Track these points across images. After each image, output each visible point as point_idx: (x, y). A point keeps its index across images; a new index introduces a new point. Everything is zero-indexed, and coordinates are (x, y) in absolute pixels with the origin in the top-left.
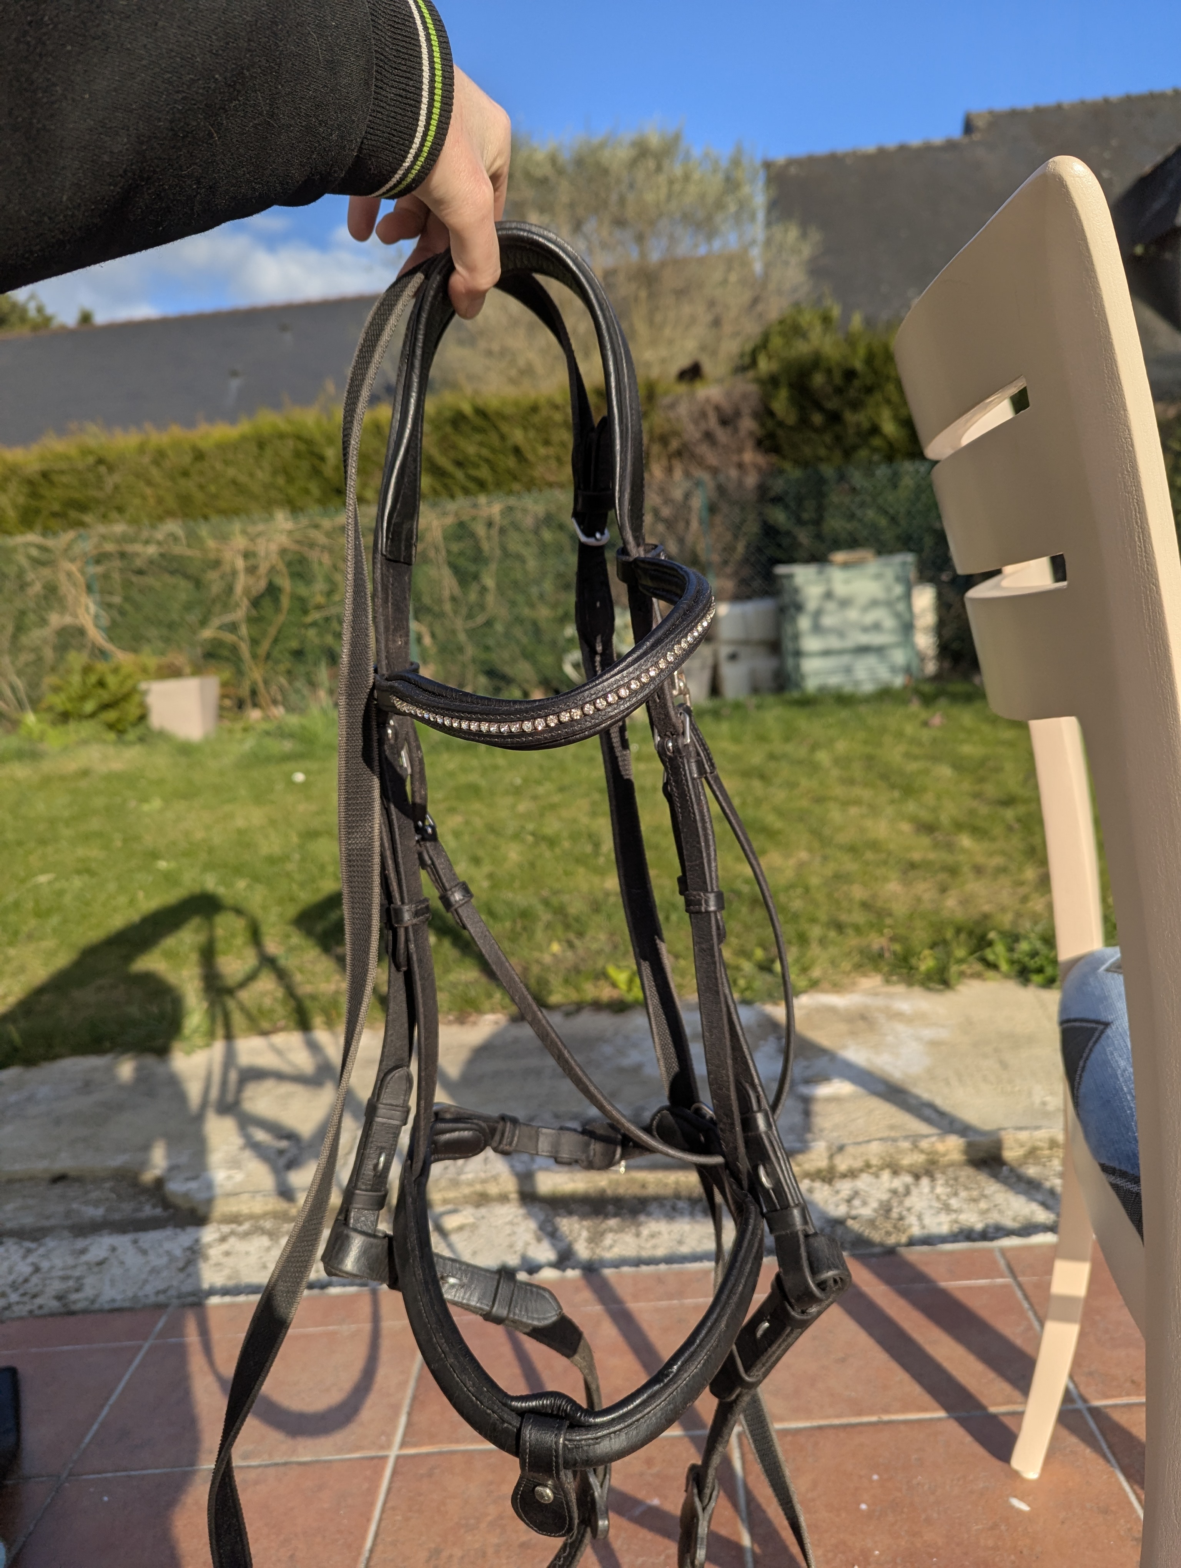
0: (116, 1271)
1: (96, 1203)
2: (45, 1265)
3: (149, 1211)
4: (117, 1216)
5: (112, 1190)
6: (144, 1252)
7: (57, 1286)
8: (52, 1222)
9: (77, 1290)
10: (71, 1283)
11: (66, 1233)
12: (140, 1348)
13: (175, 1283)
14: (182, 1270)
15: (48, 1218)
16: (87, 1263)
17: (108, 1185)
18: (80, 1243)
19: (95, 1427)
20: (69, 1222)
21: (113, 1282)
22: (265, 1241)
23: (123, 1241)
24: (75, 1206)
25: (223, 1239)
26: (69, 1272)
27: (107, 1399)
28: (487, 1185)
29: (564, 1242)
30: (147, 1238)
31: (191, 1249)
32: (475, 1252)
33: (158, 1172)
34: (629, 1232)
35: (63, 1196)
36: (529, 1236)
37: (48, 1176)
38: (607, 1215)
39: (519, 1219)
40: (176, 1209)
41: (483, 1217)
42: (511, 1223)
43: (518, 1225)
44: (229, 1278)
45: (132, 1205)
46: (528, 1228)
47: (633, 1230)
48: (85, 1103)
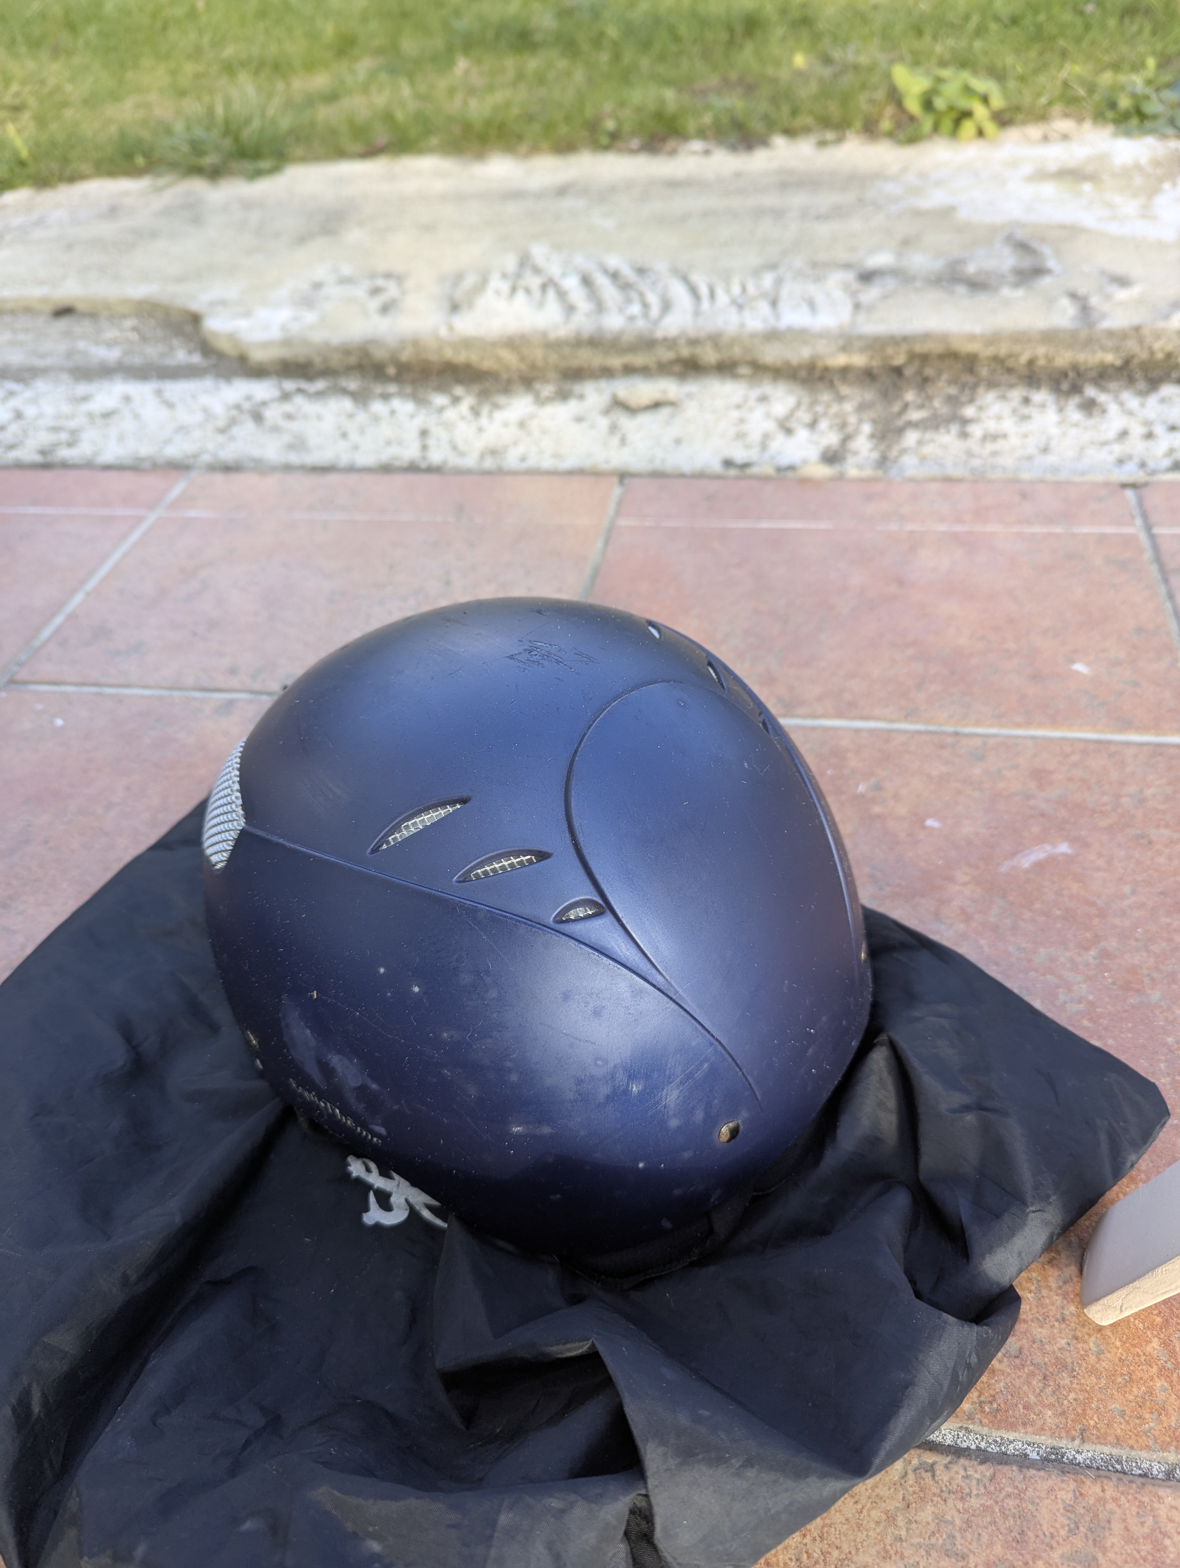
0: (128, 425)
1: (110, 344)
2: (30, 411)
3: (181, 356)
4: (137, 360)
5: (134, 329)
6: (170, 405)
7: (44, 438)
8: (48, 362)
9: (70, 444)
11: (65, 377)
12: (140, 519)
13: (210, 446)
14: (222, 431)
15: (42, 356)
16: (90, 416)
17: (129, 323)
18: (82, 389)
19: (59, 619)
20: (71, 363)
21: (121, 438)
22: (347, 404)
23: (142, 390)
24: (82, 345)
25: (286, 397)
26: (62, 423)
27: (83, 582)
28: (698, 351)
29: (832, 439)
30: (176, 389)
31: (238, 407)
32: (678, 442)
33: (194, 306)
34: (948, 432)
35: (68, 334)
36: (770, 426)
37: (48, 308)
38: (906, 407)
39: (752, 402)
40: (220, 355)
41: (690, 396)
42: (738, 407)
43: (751, 410)
44: (291, 447)
45: (161, 348)
46: (768, 415)
47: (954, 429)
48: (107, 229)
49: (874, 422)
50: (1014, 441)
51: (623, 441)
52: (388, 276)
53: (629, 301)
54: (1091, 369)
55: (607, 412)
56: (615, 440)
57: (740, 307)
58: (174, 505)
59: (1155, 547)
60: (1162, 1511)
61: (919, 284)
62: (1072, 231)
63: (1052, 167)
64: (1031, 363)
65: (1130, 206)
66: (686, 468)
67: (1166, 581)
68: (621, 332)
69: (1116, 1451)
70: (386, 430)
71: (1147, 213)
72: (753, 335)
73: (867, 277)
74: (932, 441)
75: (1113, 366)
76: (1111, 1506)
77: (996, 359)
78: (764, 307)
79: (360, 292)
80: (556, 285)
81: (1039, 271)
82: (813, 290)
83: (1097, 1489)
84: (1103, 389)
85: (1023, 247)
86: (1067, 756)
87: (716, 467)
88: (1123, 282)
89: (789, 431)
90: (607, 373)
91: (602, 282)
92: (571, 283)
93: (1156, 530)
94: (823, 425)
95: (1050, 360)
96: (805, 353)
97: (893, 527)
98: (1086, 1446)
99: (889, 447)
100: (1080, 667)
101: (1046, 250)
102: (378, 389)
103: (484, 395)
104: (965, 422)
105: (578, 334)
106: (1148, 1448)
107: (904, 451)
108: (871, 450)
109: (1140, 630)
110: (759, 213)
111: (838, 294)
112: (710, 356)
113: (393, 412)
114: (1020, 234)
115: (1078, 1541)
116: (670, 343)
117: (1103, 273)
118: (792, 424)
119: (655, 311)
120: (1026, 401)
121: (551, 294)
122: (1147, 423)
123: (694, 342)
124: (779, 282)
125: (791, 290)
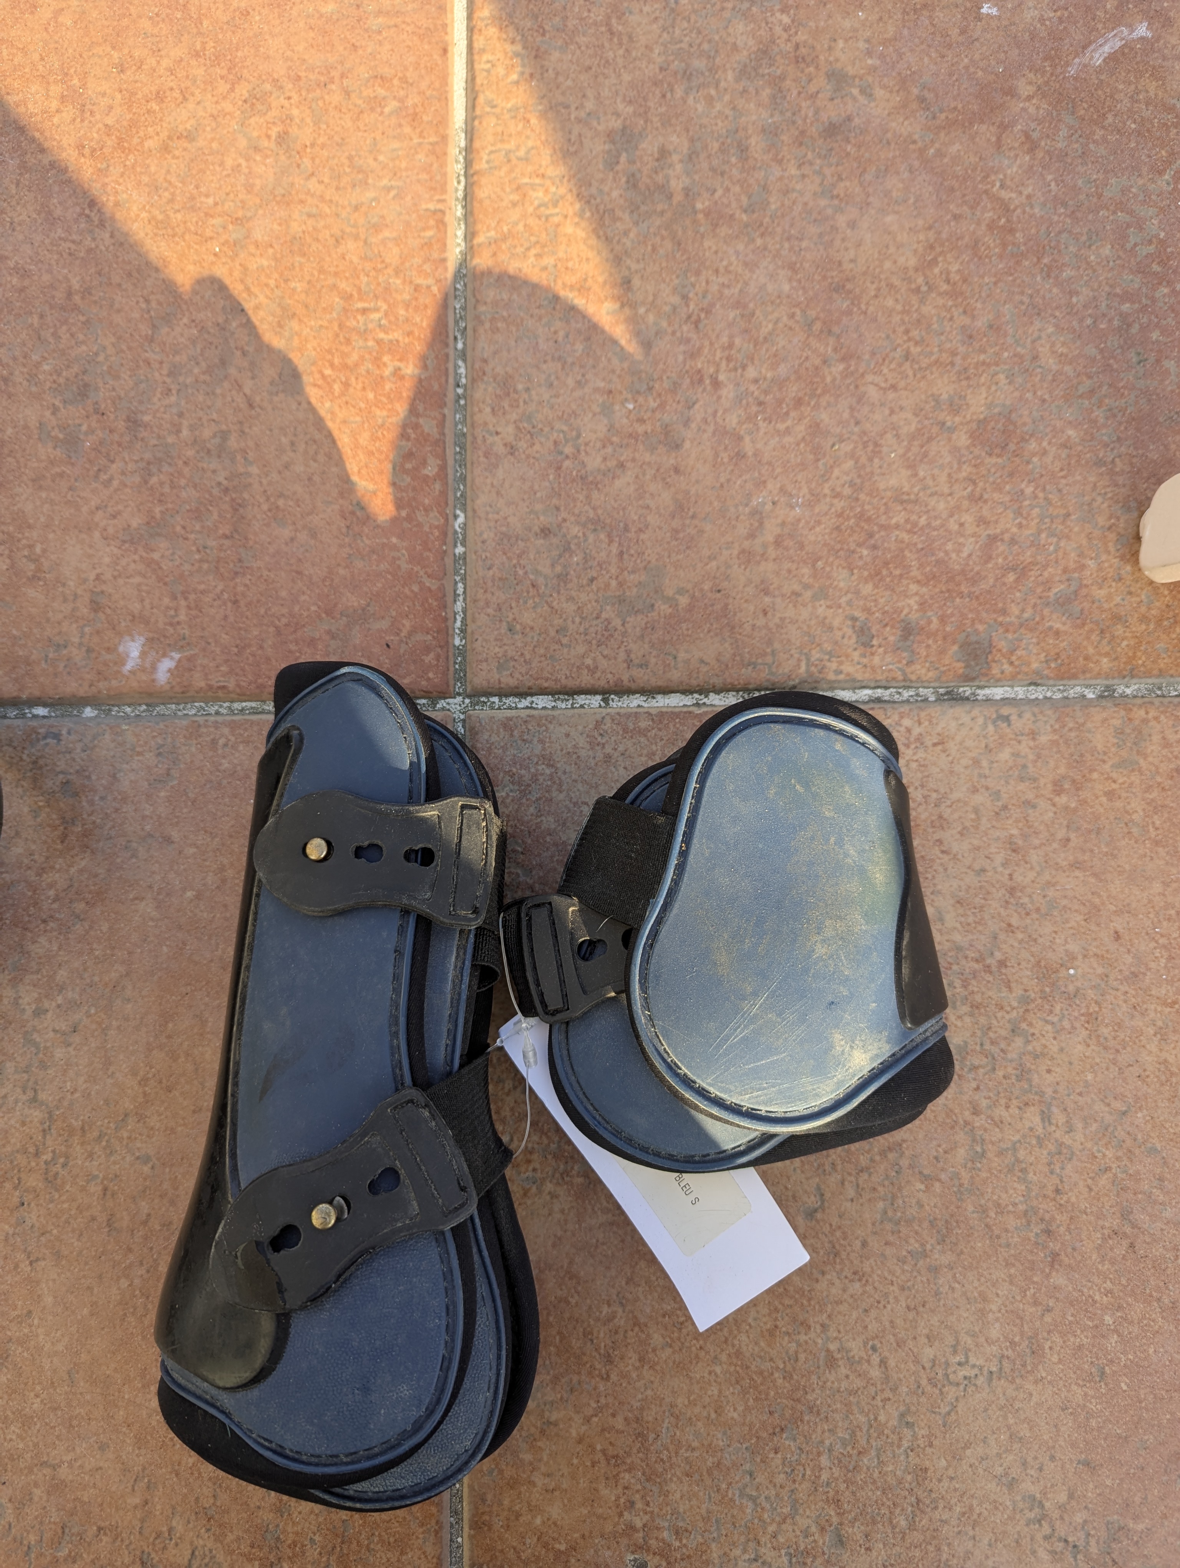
76: (1152, 723)
115: (1124, 753)
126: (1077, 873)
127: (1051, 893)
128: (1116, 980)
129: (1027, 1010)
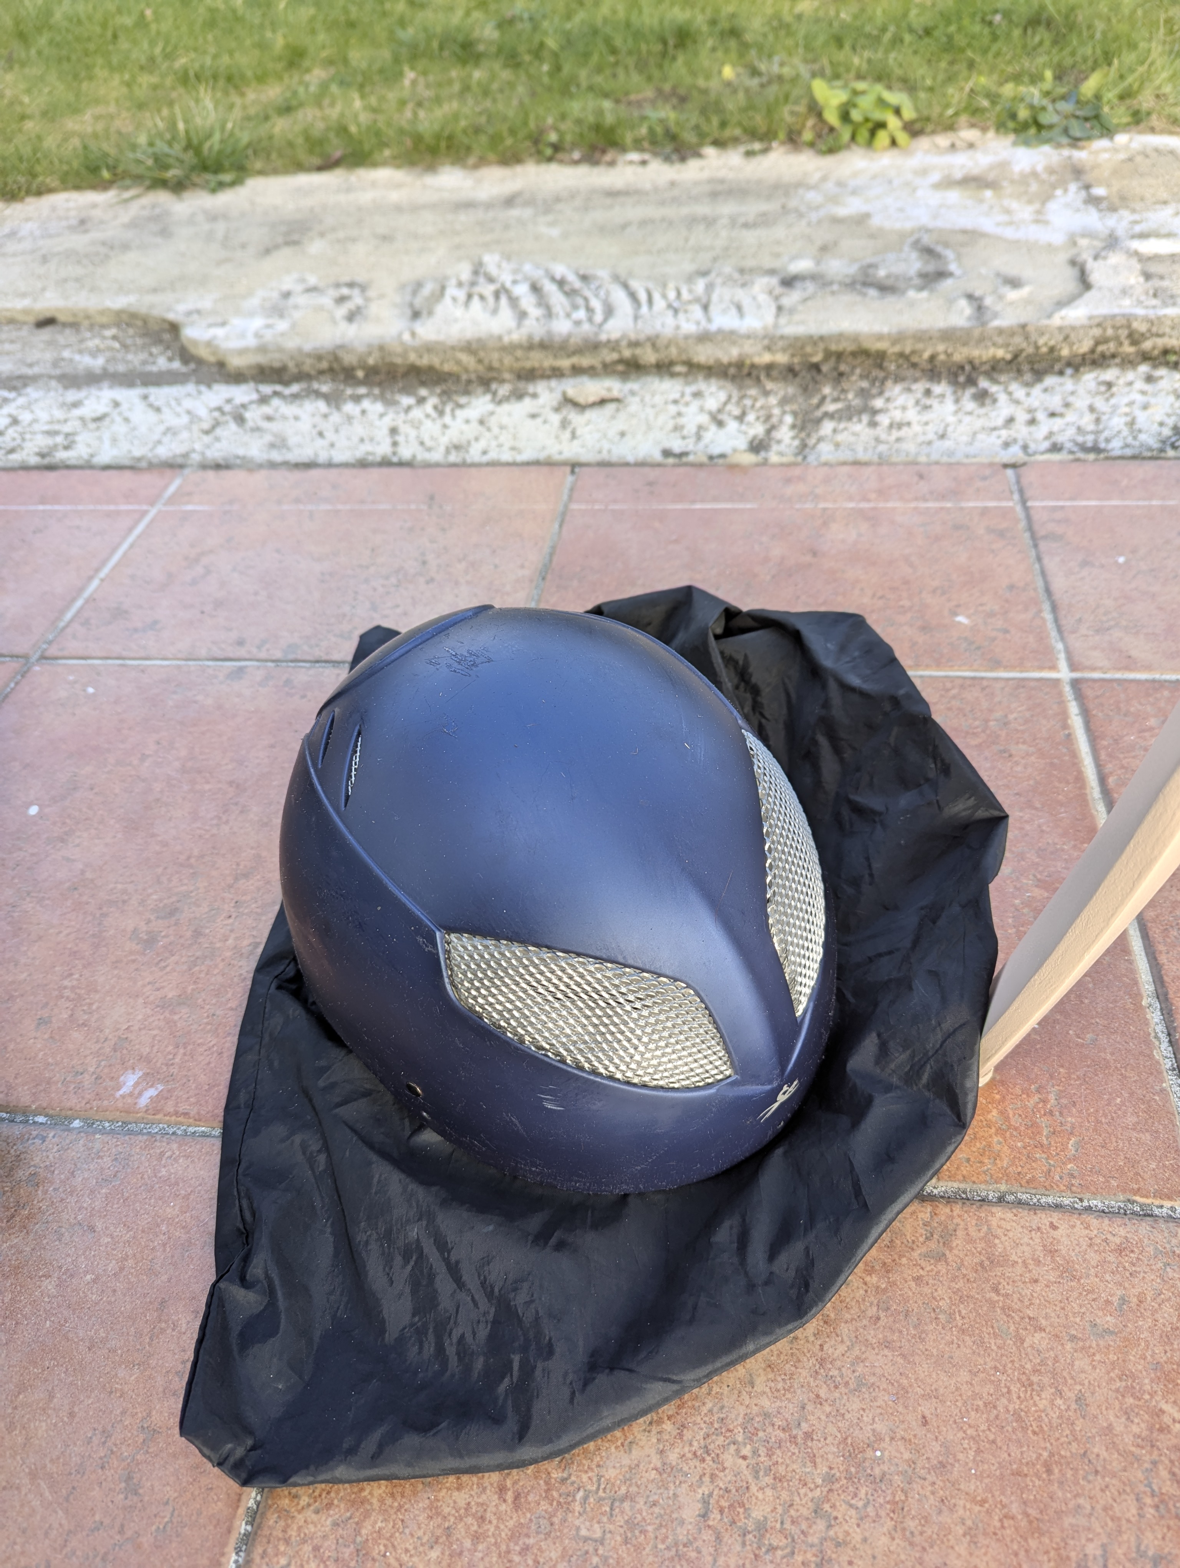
0: (120, 428)
1: (94, 353)
2: (25, 417)
3: (162, 363)
4: (121, 368)
5: (114, 338)
6: (158, 410)
7: (41, 442)
8: (36, 370)
9: (67, 448)
10: (59, 439)
11: (53, 383)
12: (144, 513)
13: (198, 446)
14: (207, 432)
15: (31, 365)
16: (82, 419)
17: (109, 332)
18: (72, 395)
19: (79, 603)
20: (58, 372)
21: (114, 441)
22: (321, 406)
23: (129, 396)
24: (66, 354)
25: (264, 400)
26: (56, 427)
27: (97, 570)
28: (638, 351)
29: (759, 430)
30: (160, 394)
31: (219, 409)
32: (623, 434)
33: (171, 316)
34: (860, 421)
35: (51, 343)
36: (704, 419)
37: (31, 319)
38: (823, 399)
39: (688, 398)
40: (200, 362)
41: (633, 393)
42: (675, 402)
43: (687, 404)
44: (272, 446)
45: (143, 356)
46: (702, 409)
47: (865, 418)
48: (79, 241)
49: (795, 414)
50: (916, 428)
51: (574, 436)
52: (351, 285)
53: (575, 307)
54: (985, 363)
55: (557, 410)
56: (567, 434)
57: (676, 311)
58: (171, 501)
59: (1029, 518)
60: (994, 1222)
61: (835, 287)
62: (972, 236)
63: (958, 175)
64: (932, 358)
65: (1025, 212)
66: (631, 459)
67: (1036, 546)
68: (569, 335)
69: (962, 1186)
70: (358, 429)
71: (1040, 219)
72: (687, 337)
73: (789, 282)
74: (845, 429)
75: (1003, 359)
76: (957, 1220)
77: (901, 355)
78: (697, 312)
79: (327, 301)
80: (507, 292)
81: (942, 275)
82: (741, 295)
83: (948, 1210)
84: (995, 381)
85: (929, 252)
86: (948, 690)
87: (658, 457)
88: (1014, 283)
89: (720, 424)
90: (557, 373)
91: (550, 288)
92: (522, 290)
93: (1029, 504)
94: (751, 417)
95: (949, 355)
96: (734, 353)
97: (809, 506)
98: (941, 1183)
99: (809, 435)
100: (961, 619)
101: (949, 254)
102: (349, 391)
103: (446, 395)
104: (875, 412)
105: (530, 337)
106: (986, 1182)
107: (820, 440)
108: (794, 438)
109: (1011, 587)
110: (692, 221)
111: (763, 298)
112: (649, 357)
113: (364, 412)
114: (926, 240)
115: (933, 1245)
116: (613, 345)
117: (998, 275)
118: (723, 417)
119: (599, 317)
120: (928, 393)
121: (504, 301)
122: (1030, 411)
123: (635, 344)
124: (710, 287)
125: (722, 294)
126: (886, 1352)
127: (860, 1369)
128: (924, 1468)
129: (831, 1490)
